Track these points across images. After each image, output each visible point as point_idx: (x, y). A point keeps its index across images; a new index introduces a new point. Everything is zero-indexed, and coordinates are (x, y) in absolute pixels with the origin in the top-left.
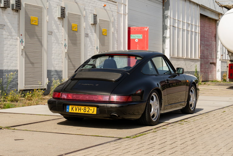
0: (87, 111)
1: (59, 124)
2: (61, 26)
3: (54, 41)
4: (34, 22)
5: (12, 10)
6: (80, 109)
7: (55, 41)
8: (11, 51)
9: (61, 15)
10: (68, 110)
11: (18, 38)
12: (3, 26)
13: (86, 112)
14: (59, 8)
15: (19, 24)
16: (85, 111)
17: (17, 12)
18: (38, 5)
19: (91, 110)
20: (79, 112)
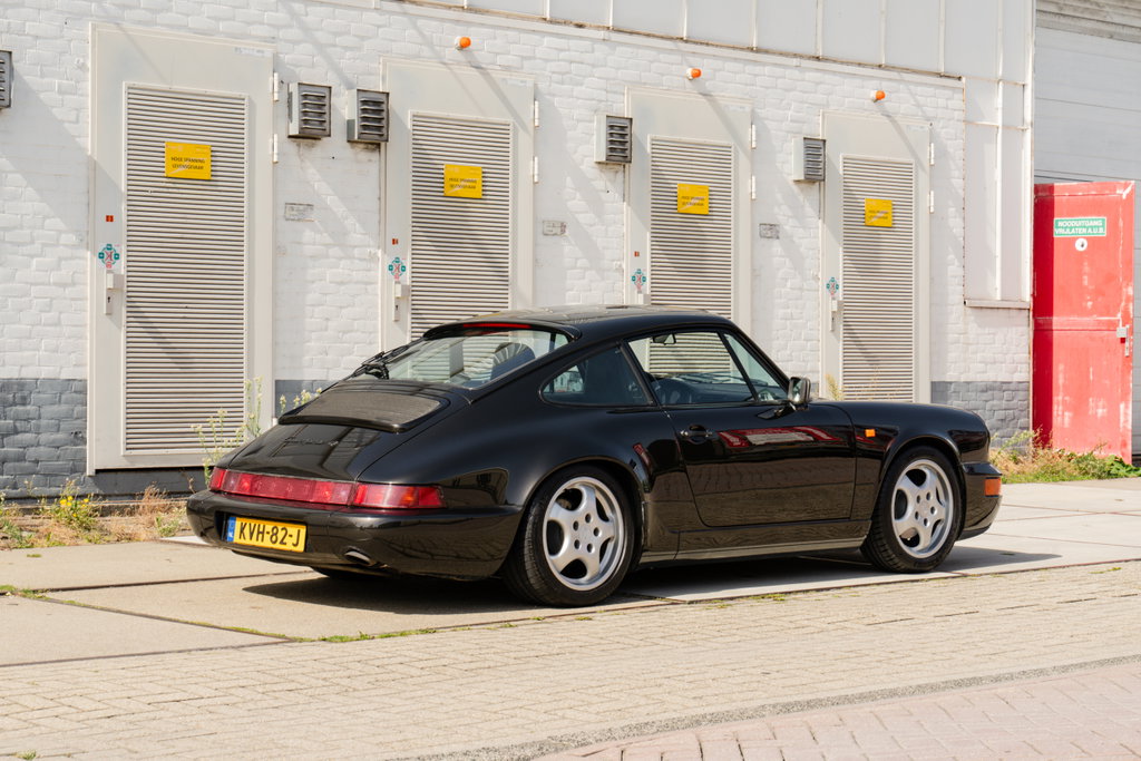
0: (279, 540)
1: (246, 589)
2: (618, 196)
3: (577, 259)
4: (465, 187)
5: (348, 144)
6: (263, 533)
7: (582, 262)
8: (341, 307)
9: (612, 149)
10: (230, 534)
11: (380, 253)
12: (301, 207)
13: (278, 546)
14: (599, 122)
15: (382, 199)
16: (274, 538)
17: (373, 150)
18: (481, 118)
19: (291, 536)
20: (259, 543)
